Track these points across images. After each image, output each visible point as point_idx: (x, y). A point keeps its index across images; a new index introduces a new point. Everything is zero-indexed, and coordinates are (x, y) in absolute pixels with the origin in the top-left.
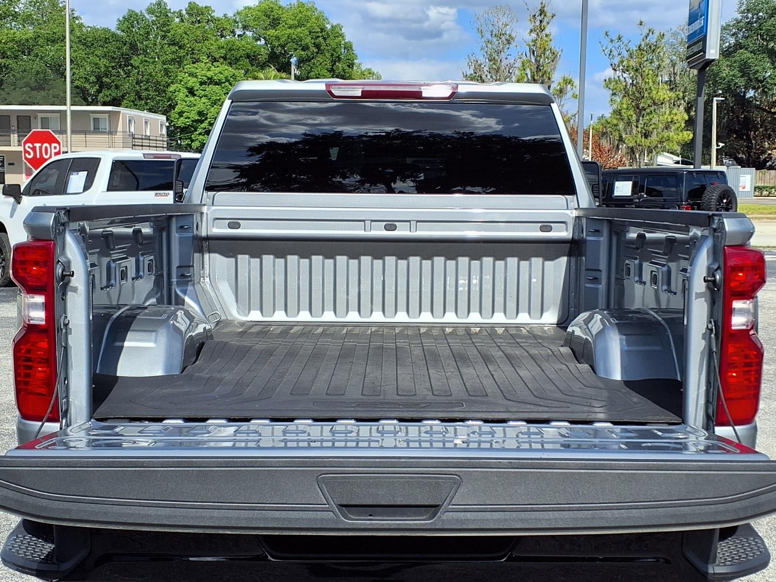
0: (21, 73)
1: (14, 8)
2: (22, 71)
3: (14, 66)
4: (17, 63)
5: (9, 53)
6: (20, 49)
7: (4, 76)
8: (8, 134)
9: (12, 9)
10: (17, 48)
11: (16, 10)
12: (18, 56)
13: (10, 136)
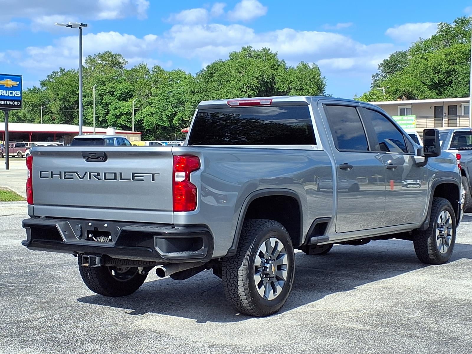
0: (464, 75)
1: (465, 28)
2: (465, 73)
3: (460, 70)
4: (462, 67)
5: (457, 61)
6: (465, 57)
7: (453, 78)
8: (455, 118)
9: (464, 28)
10: (463, 57)
11: (467, 29)
12: (463, 62)
13: (456, 120)
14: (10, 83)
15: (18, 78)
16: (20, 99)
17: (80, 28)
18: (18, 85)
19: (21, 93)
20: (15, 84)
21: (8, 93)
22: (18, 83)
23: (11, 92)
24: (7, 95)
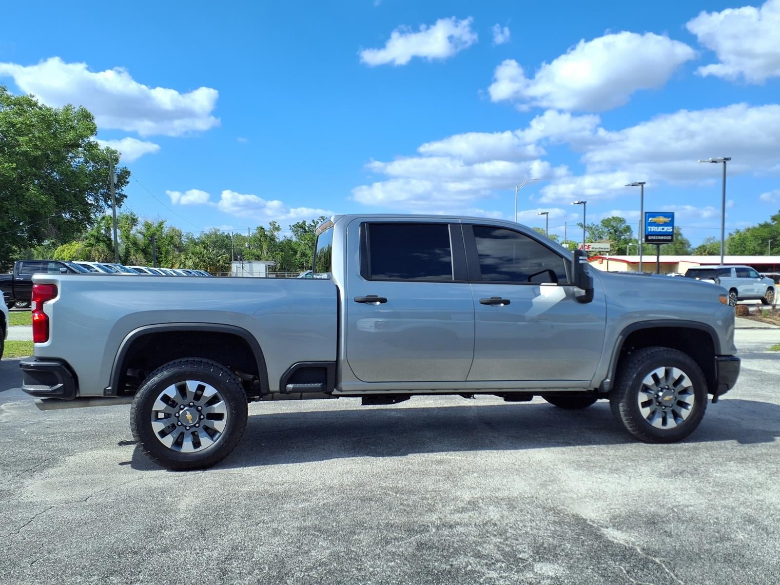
14: (662, 219)
15: (671, 215)
16: (671, 234)
17: (725, 162)
18: (670, 221)
19: (673, 229)
20: (667, 220)
21: (660, 229)
22: (670, 219)
23: (663, 227)
24: (659, 231)
